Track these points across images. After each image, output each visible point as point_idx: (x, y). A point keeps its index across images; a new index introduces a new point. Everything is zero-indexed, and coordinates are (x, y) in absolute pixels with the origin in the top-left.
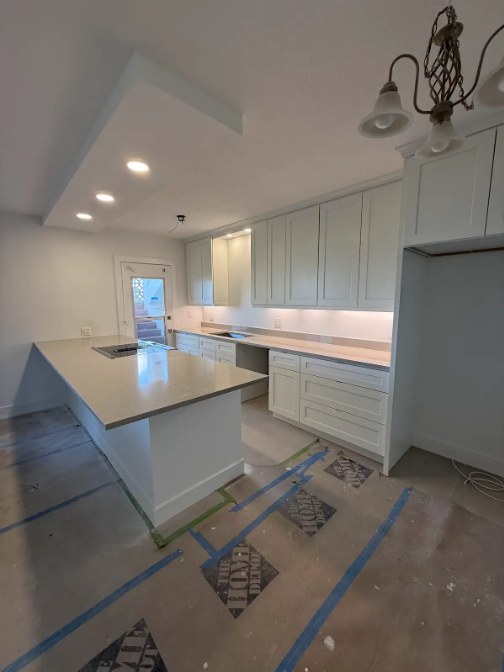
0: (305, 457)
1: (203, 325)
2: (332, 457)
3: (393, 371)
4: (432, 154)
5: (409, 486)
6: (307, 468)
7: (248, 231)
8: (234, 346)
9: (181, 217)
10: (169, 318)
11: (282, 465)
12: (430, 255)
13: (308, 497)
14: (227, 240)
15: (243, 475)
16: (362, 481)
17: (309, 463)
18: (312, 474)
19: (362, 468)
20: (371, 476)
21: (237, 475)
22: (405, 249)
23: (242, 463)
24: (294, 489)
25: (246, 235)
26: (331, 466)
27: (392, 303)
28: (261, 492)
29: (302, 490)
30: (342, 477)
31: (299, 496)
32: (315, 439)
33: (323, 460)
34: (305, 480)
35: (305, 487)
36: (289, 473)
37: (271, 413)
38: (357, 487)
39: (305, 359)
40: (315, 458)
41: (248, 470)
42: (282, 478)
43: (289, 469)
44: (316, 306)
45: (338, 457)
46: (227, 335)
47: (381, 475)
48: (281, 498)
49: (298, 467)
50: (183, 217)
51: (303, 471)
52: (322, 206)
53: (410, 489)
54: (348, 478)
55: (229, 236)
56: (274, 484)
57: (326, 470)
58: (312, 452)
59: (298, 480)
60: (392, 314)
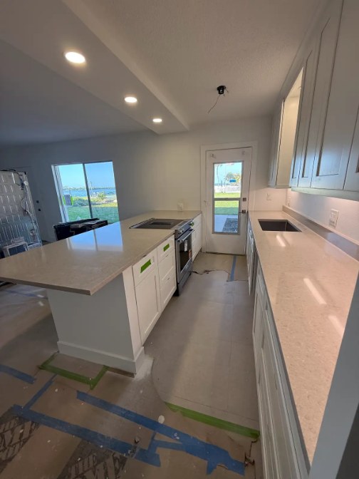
6: (174, 447)
10: (244, 200)
11: (165, 406)
15: (132, 375)
17: (187, 445)
18: (165, 462)
24: (123, 447)
28: (106, 405)
29: (122, 462)
31: (110, 461)
33: (210, 470)
34: (148, 456)
35: (132, 462)
36: (154, 425)
42: (139, 420)
43: (161, 420)
48: (103, 437)
49: (169, 431)
51: (166, 445)
56: (126, 415)
59: (142, 444)
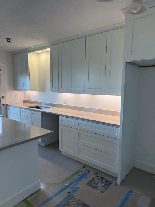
0: (77, 177)
1: (25, 101)
2: (91, 176)
3: (121, 127)
4: (133, 13)
5: (130, 190)
6: (77, 183)
7: (49, 49)
8: (40, 114)
9: (9, 40)
10: (3, 97)
11: (63, 182)
12: (141, 66)
13: (76, 200)
14: (38, 54)
15: (40, 190)
16: (106, 189)
17: (78, 180)
18: (79, 186)
19: (107, 181)
20: (111, 185)
21: (36, 190)
22: (126, 63)
23: (39, 183)
24: (69, 196)
25: (47, 52)
26: (90, 181)
27: (120, 91)
29: (73, 197)
30: (95, 187)
31: (70, 201)
32: (83, 166)
33: (86, 178)
34: (75, 190)
35: (74, 194)
36: (66, 187)
37: (61, 151)
38: (103, 192)
39: (78, 121)
40: (82, 177)
41: (42, 187)
42: (62, 190)
43: (67, 184)
44: (84, 92)
45: (94, 176)
46: (38, 107)
47: (117, 184)
48: (60, 202)
49: (72, 183)
50: (10, 39)
51: (75, 185)
52: (87, 38)
53: (130, 192)
54: (98, 188)
55: (39, 52)
56: (57, 194)
57: (87, 184)
58: (81, 173)
59: (71, 190)
60: (120, 97)
